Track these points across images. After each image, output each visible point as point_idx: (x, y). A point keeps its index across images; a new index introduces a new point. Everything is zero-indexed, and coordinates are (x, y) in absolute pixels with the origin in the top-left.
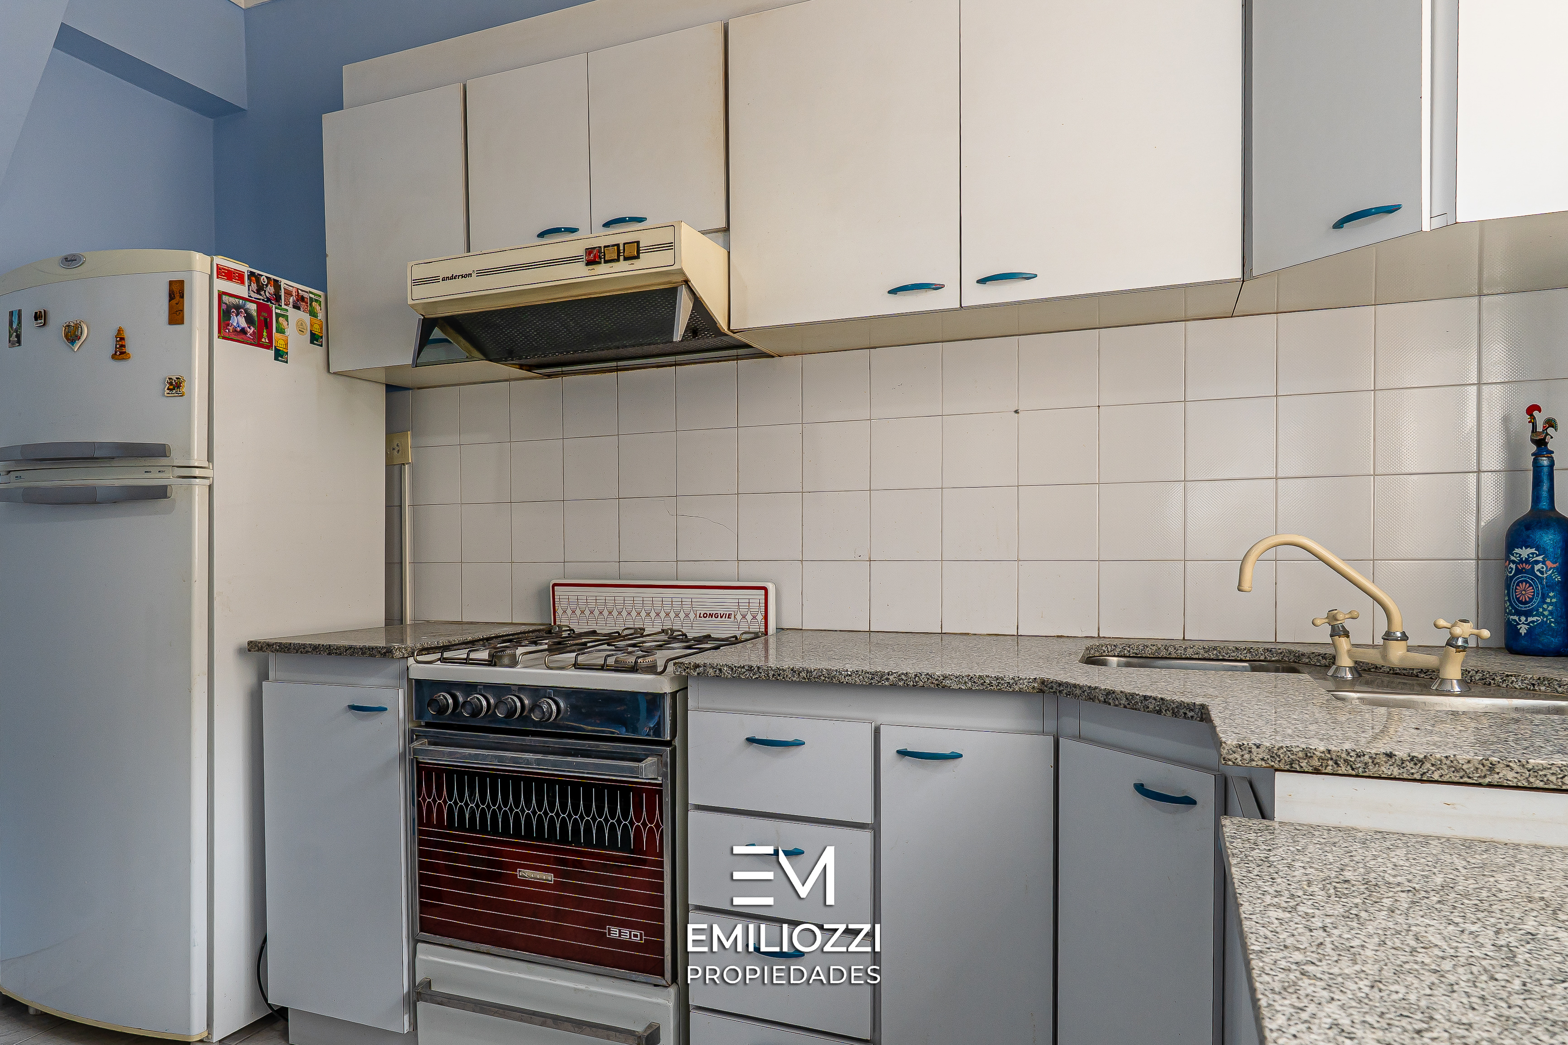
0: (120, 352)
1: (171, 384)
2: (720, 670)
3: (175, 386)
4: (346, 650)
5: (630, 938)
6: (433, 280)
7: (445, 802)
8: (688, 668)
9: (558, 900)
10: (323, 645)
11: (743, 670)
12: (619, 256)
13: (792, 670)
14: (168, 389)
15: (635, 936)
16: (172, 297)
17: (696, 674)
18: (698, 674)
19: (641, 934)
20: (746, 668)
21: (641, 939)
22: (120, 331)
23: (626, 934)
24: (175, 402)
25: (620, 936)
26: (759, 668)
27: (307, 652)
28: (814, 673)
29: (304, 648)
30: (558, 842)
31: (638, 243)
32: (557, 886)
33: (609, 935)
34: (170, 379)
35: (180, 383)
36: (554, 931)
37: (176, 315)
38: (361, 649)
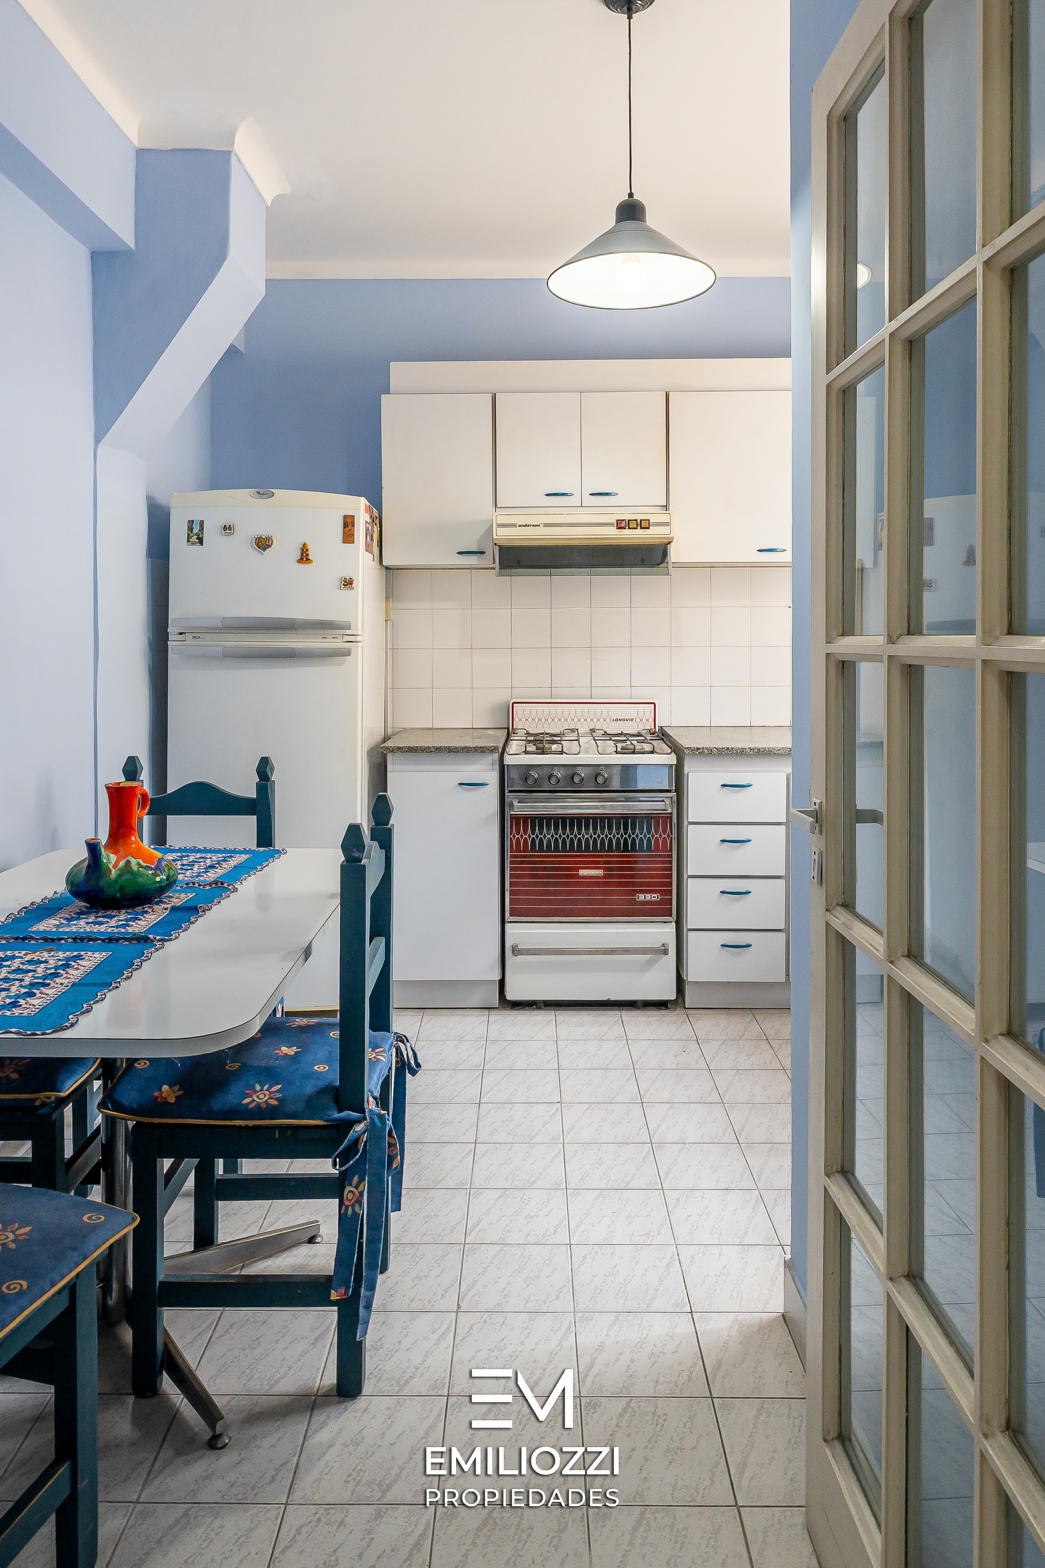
0: (304, 557)
1: (346, 582)
2: (711, 750)
3: (348, 583)
4: (463, 749)
5: (651, 899)
6: (514, 525)
7: (529, 836)
8: (693, 750)
9: (606, 884)
10: (444, 747)
11: (724, 750)
12: (637, 526)
13: (750, 748)
14: (343, 585)
15: (654, 897)
16: (345, 525)
17: (698, 753)
18: (699, 753)
19: (658, 896)
20: (726, 748)
21: (658, 899)
22: (305, 545)
23: (649, 897)
24: (347, 592)
25: (645, 899)
26: (732, 748)
27: (431, 751)
28: (761, 750)
29: (428, 749)
30: (606, 852)
31: (649, 520)
32: (605, 876)
33: (638, 899)
34: (344, 578)
35: (352, 582)
36: (602, 902)
37: (348, 537)
38: (474, 748)
